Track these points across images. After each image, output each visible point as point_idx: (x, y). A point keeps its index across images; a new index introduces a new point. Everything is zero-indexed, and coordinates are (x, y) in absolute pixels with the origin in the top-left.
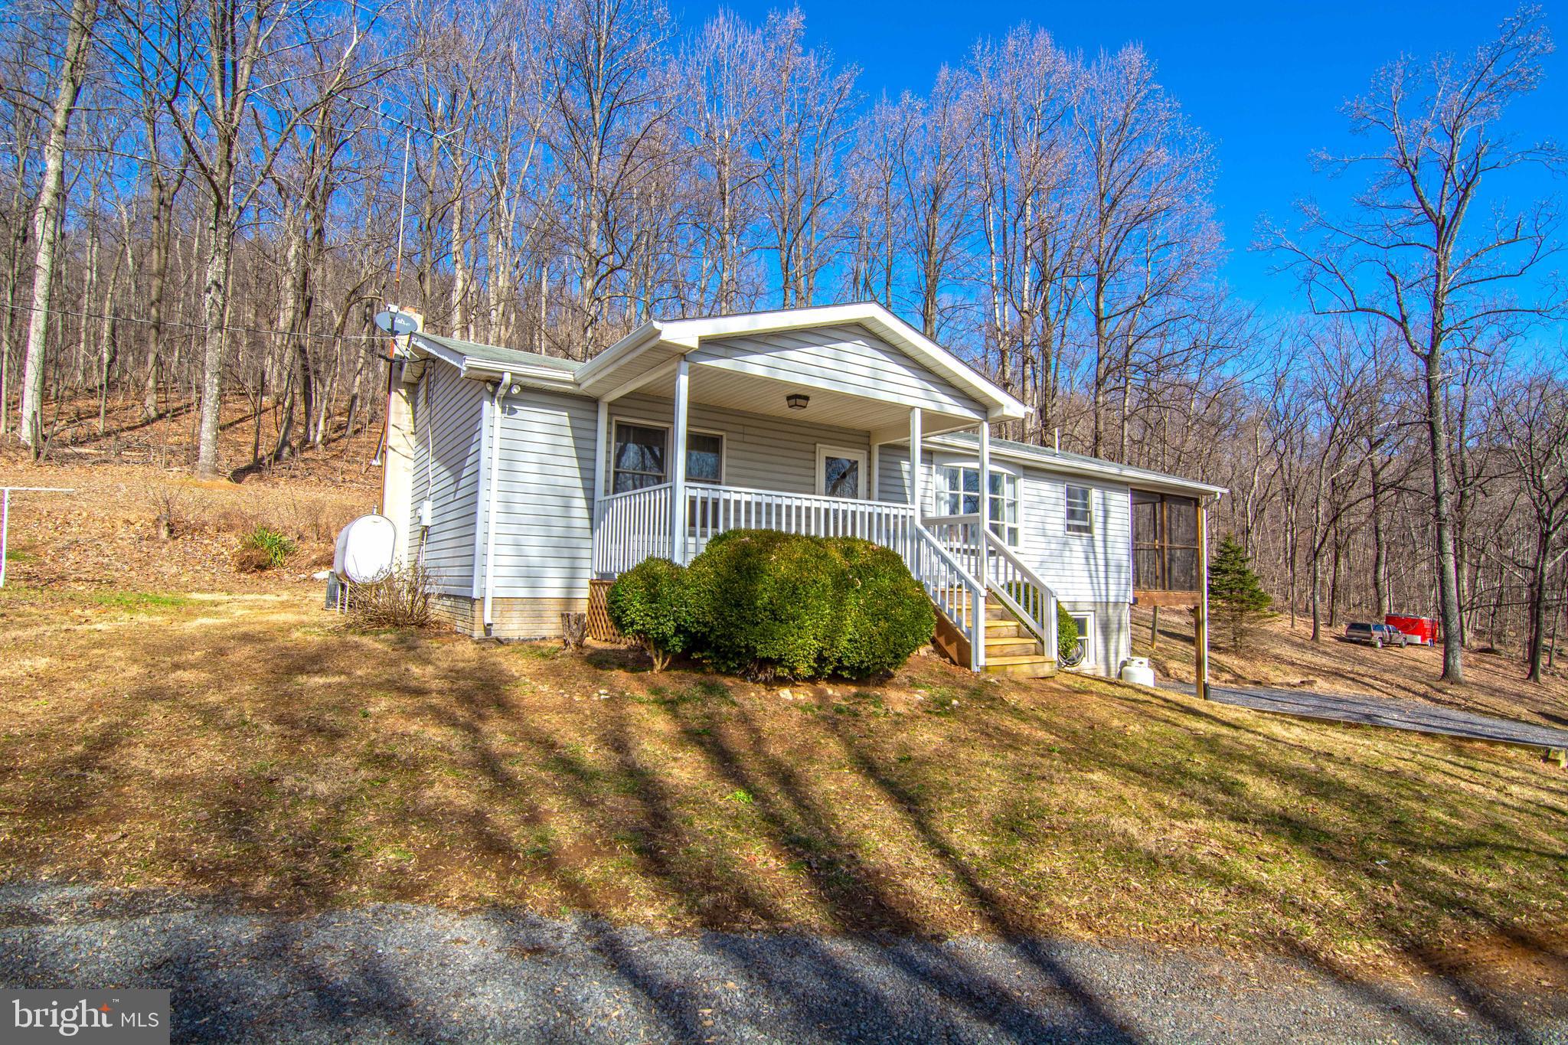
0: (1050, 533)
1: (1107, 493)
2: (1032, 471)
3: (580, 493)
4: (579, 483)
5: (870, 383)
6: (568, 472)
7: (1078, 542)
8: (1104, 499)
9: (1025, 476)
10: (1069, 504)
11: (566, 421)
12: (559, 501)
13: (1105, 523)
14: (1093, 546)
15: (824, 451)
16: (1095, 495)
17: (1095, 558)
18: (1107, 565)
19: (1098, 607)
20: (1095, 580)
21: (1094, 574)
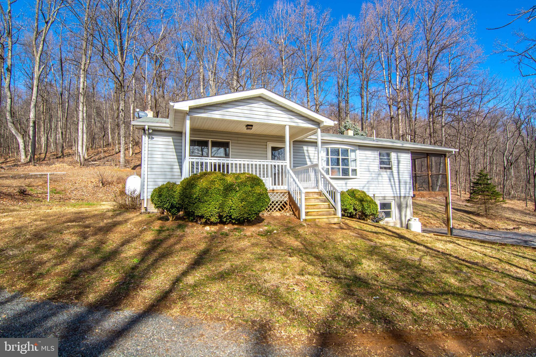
0: (371, 170)
1: (399, 154)
2: (362, 147)
3: (177, 164)
4: (176, 160)
5: (266, 117)
6: (172, 157)
7: (385, 173)
8: (397, 156)
9: (359, 149)
10: (380, 159)
11: (171, 140)
12: (169, 167)
13: (398, 165)
14: (393, 175)
15: (270, 145)
16: (393, 155)
17: (394, 179)
18: (399, 182)
19: (396, 198)
20: (394, 188)
21: (393, 185)
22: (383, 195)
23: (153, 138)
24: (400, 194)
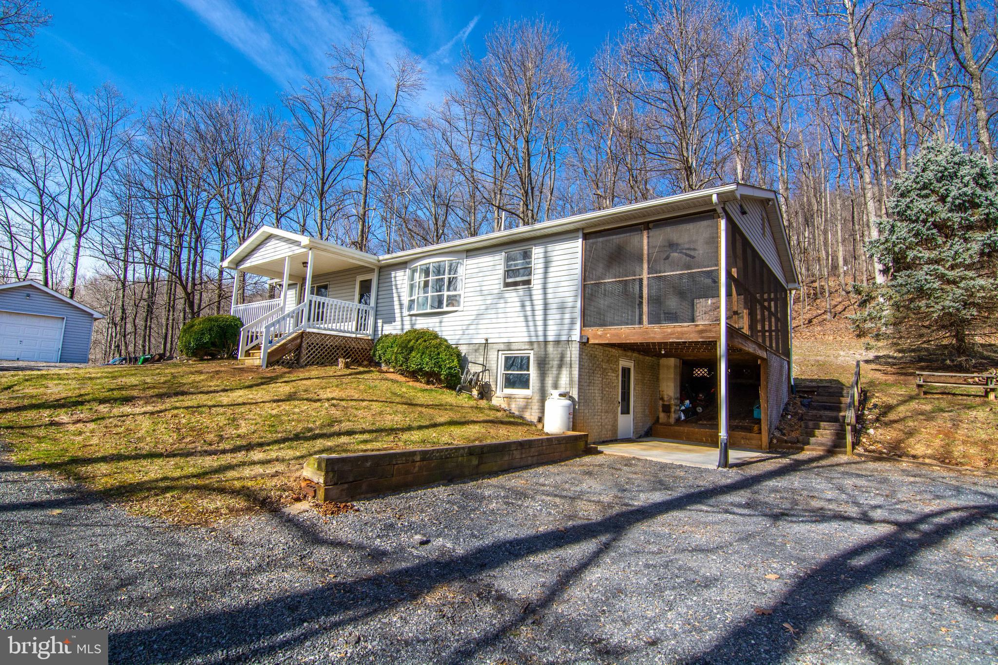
0: (486, 292)
1: (550, 247)
2: (473, 252)
7: (514, 294)
8: (546, 252)
9: (467, 257)
10: (508, 266)
13: (546, 273)
14: (531, 295)
15: (360, 278)
16: (537, 252)
17: (532, 305)
19: (535, 346)
20: (531, 324)
21: (530, 318)
22: (506, 340)
24: (545, 336)
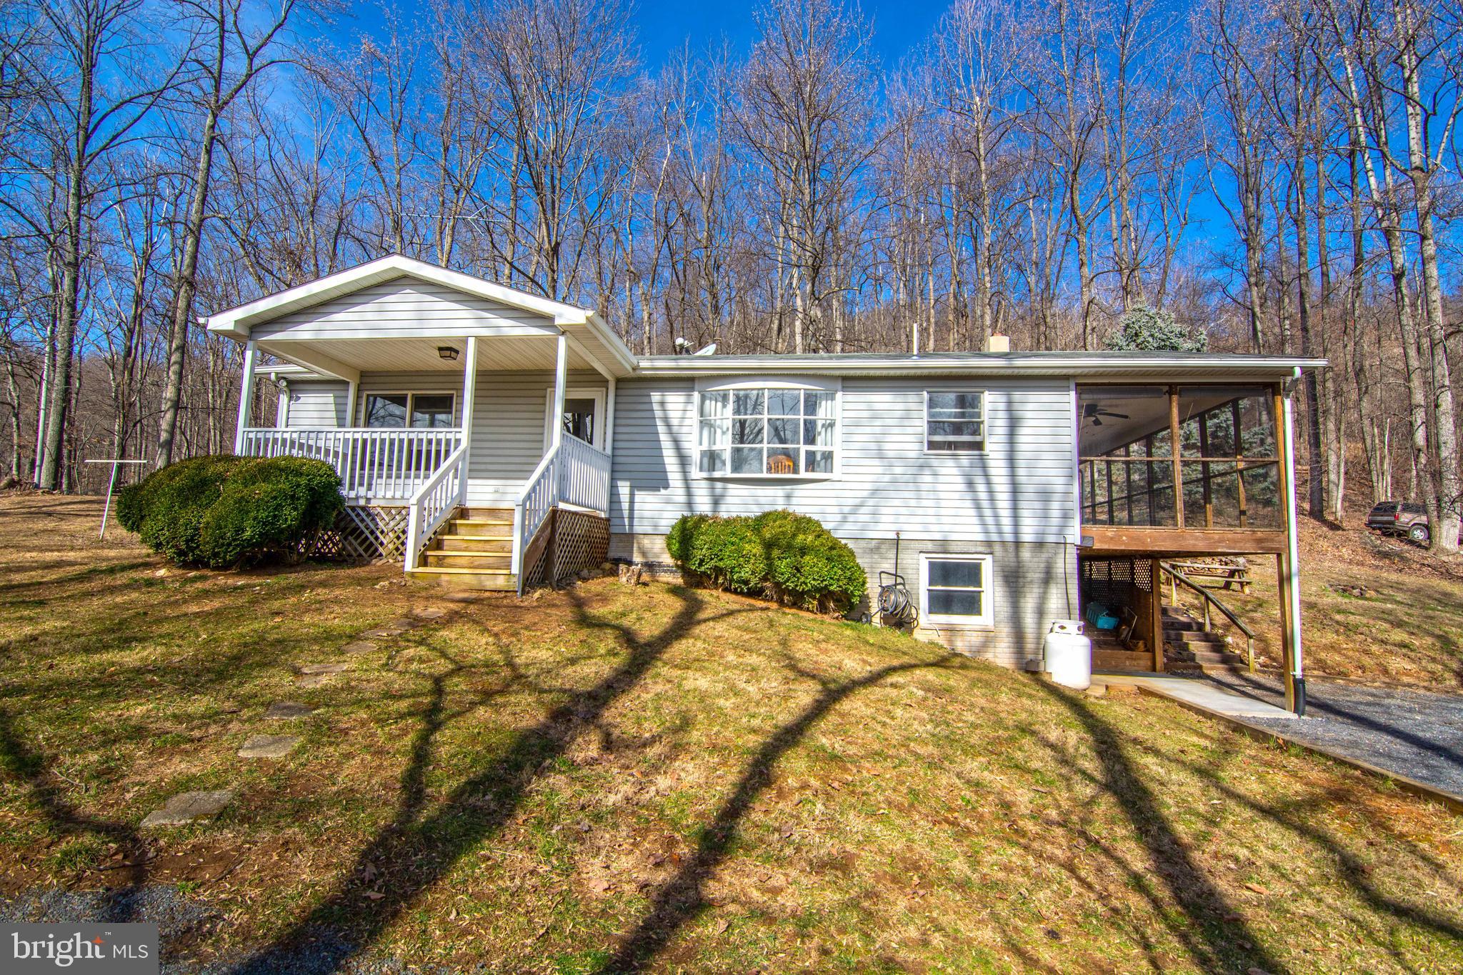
0: (890, 454)
1: (1017, 396)
2: (854, 381)
7: (950, 463)
8: (1010, 403)
9: (844, 389)
10: (931, 415)
11: (331, 400)
13: (1012, 435)
14: (985, 467)
16: (991, 401)
17: (989, 483)
18: (1015, 491)
19: (998, 549)
20: (988, 512)
21: (985, 504)
22: (938, 536)
23: (299, 398)
24: (1016, 533)
